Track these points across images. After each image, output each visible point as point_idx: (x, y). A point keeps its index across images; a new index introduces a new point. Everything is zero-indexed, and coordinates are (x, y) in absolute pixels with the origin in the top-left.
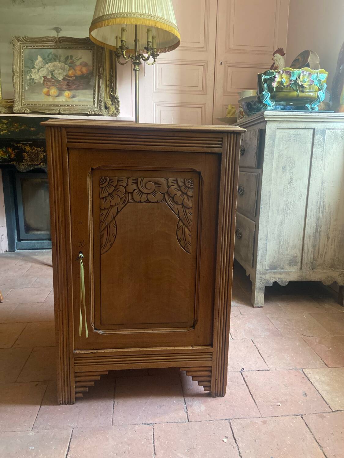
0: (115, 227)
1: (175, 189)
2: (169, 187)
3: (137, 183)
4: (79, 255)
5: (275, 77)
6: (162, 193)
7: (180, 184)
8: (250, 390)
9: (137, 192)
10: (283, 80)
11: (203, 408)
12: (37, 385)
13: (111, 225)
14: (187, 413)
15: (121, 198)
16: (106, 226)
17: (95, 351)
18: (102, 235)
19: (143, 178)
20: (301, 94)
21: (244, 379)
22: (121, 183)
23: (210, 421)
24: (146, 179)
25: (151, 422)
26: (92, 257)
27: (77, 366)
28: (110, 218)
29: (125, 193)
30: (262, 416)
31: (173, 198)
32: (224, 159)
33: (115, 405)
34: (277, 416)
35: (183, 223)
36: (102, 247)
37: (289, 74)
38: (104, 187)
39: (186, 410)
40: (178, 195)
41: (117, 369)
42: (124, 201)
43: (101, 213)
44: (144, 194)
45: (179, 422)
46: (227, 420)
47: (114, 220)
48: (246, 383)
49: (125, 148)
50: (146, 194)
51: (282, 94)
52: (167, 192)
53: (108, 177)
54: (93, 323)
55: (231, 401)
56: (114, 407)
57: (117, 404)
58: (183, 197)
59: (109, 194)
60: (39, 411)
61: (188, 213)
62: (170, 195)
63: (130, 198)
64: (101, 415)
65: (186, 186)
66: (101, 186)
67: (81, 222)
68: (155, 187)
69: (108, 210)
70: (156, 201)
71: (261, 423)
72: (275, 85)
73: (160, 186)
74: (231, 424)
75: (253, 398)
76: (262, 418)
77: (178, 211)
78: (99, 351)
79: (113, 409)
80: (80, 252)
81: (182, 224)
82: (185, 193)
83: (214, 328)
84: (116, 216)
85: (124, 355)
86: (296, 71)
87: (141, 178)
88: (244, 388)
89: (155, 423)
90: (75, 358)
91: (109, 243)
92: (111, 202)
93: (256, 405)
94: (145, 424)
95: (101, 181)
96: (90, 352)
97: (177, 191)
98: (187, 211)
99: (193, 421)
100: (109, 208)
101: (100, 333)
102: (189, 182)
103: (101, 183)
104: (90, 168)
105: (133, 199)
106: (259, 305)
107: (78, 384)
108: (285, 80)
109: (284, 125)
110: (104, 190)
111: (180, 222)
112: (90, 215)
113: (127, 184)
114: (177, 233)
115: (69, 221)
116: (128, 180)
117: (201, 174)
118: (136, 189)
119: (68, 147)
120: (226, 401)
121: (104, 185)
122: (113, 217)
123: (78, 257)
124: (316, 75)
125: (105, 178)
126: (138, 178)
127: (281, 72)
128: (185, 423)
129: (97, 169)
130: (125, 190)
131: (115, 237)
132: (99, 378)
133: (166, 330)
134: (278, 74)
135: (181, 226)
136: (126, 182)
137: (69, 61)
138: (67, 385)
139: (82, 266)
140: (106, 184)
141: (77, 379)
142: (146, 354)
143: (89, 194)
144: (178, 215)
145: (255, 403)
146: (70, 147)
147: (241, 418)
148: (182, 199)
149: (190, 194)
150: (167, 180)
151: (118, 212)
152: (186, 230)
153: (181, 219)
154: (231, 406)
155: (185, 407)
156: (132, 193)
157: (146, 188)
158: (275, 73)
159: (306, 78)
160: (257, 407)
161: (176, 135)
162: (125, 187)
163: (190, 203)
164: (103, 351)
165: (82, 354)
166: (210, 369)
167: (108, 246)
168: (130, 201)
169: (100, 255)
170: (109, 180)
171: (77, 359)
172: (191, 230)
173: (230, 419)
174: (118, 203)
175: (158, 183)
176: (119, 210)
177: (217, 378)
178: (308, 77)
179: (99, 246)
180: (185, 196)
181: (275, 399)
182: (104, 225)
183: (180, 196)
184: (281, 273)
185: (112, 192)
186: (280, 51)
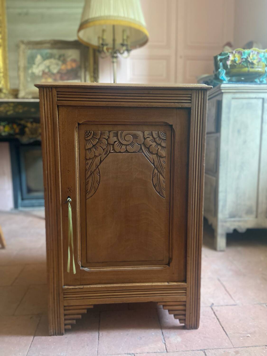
0: (98, 175)
1: (150, 141)
2: (145, 139)
3: (117, 136)
4: (68, 199)
5: (229, 57)
6: (139, 145)
7: (155, 136)
8: (221, 323)
9: (117, 144)
10: (235, 59)
11: (179, 339)
12: (31, 318)
13: (95, 173)
14: (165, 344)
15: (103, 150)
16: (91, 174)
17: (82, 287)
18: (88, 182)
19: (122, 132)
20: (251, 70)
21: (214, 313)
22: (104, 136)
23: (186, 351)
24: (125, 133)
25: (133, 352)
26: (79, 202)
27: (66, 300)
28: (94, 167)
29: (107, 144)
30: (235, 347)
31: (148, 148)
32: (193, 112)
33: (100, 336)
34: (248, 347)
35: (157, 170)
36: (87, 192)
37: (240, 53)
38: (89, 140)
39: (164, 341)
40: (153, 146)
41: (101, 303)
42: (106, 152)
43: (86, 163)
44: (124, 145)
45: (158, 352)
46: (202, 350)
47: (98, 169)
48: (216, 316)
49: (107, 105)
50: (125, 145)
51: (235, 71)
52: (144, 144)
53: (92, 131)
54: (80, 261)
55: (205, 333)
56: (99, 338)
57: (101, 335)
58: (157, 147)
59: (94, 146)
60: (32, 342)
61: (162, 162)
62: (146, 146)
63: (111, 149)
64: (87, 345)
65: (160, 138)
66: (86, 139)
67: (68, 170)
68: (133, 139)
69: (93, 160)
70: (134, 151)
71: (234, 353)
72: (229, 63)
73: (138, 138)
74: (206, 354)
75: (224, 330)
76: (235, 349)
77: (153, 160)
78: (85, 286)
79: (98, 340)
80: (69, 197)
81: (157, 172)
82: (159, 144)
83: (188, 265)
84: (99, 165)
85: (108, 290)
86: (247, 51)
87: (121, 131)
88: (215, 321)
89: (137, 353)
90: (64, 293)
91: (93, 189)
92: (95, 153)
93: (228, 336)
94: (128, 354)
95: (86, 134)
96: (77, 287)
97: (152, 143)
98: (161, 159)
99: (171, 351)
100: (93, 158)
101: (86, 270)
102: (163, 134)
103: (86, 136)
104: (77, 123)
105: (114, 149)
106: (222, 249)
107: (67, 317)
108: (238, 58)
109: (238, 95)
110: (89, 142)
111: (155, 170)
112: (77, 165)
113: (109, 137)
114: (152, 180)
115: (59, 169)
116: (109, 134)
117: (173, 127)
118: (117, 141)
119: (58, 105)
120: (200, 333)
121: (89, 138)
122: (97, 166)
123: (67, 201)
124: (263, 54)
125: (89, 132)
126: (118, 132)
127: (234, 52)
128: (164, 353)
129: (83, 124)
130: (107, 142)
131: (98, 183)
132: (85, 311)
133: (144, 267)
134: (231, 54)
135: (155, 174)
136: (108, 135)
137: (62, 58)
138: (58, 317)
139: (70, 209)
140: (91, 137)
141: (67, 312)
142: (127, 289)
143: (76, 146)
144: (154, 164)
145: (227, 334)
146: (60, 105)
147: (215, 349)
148: (157, 150)
149: (164, 144)
150: (144, 133)
151: (101, 162)
152: (160, 177)
153: (156, 167)
154: (205, 337)
155: (163, 339)
156: (113, 145)
157: (125, 140)
158: (229, 54)
159: (255, 56)
160: (228, 338)
161: (151, 92)
162: (107, 140)
163: (163, 153)
164: (88, 286)
165: (70, 289)
166: (184, 303)
167: (93, 191)
168: (111, 151)
169: (86, 199)
170: (93, 134)
171: (66, 294)
172: (165, 178)
173: (205, 349)
174: (101, 154)
175: (135, 135)
176: (102, 160)
177: (191, 312)
178: (257, 56)
179: (85, 192)
180: (159, 147)
181: (244, 331)
182: (89, 173)
183: (155, 147)
184: (239, 221)
185: (96, 144)
186: (229, 44)
